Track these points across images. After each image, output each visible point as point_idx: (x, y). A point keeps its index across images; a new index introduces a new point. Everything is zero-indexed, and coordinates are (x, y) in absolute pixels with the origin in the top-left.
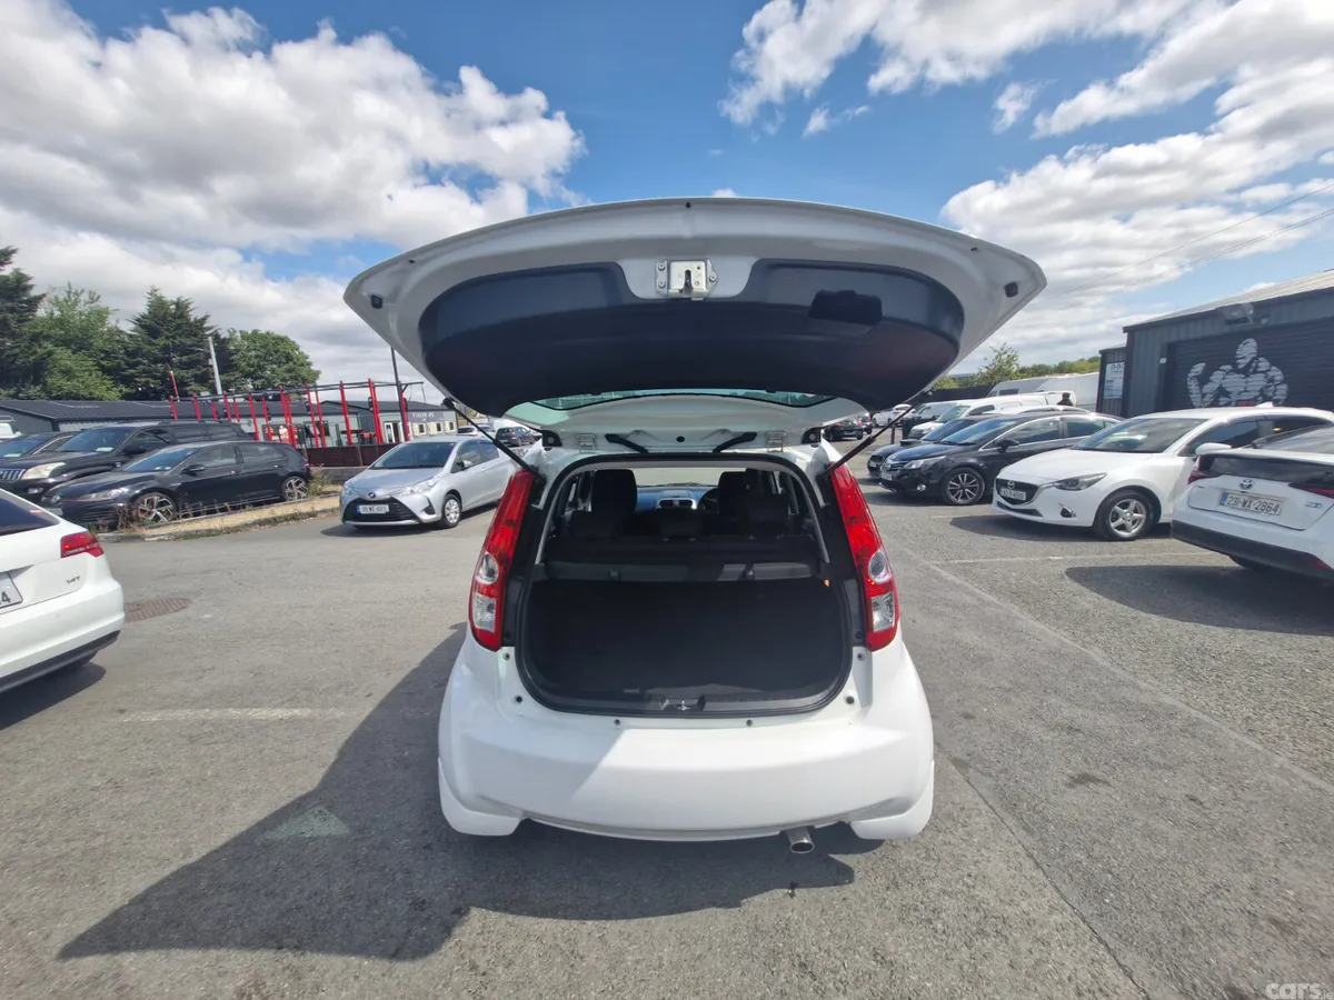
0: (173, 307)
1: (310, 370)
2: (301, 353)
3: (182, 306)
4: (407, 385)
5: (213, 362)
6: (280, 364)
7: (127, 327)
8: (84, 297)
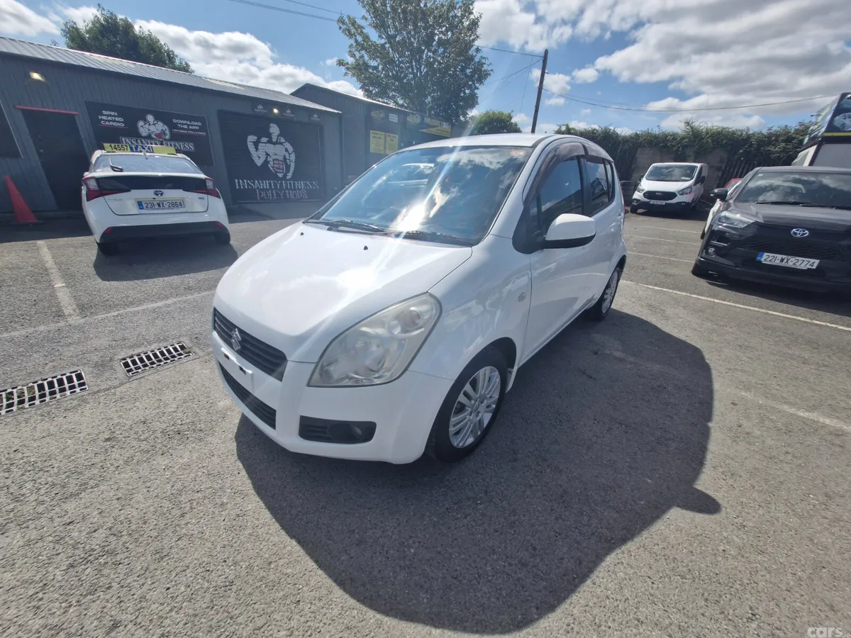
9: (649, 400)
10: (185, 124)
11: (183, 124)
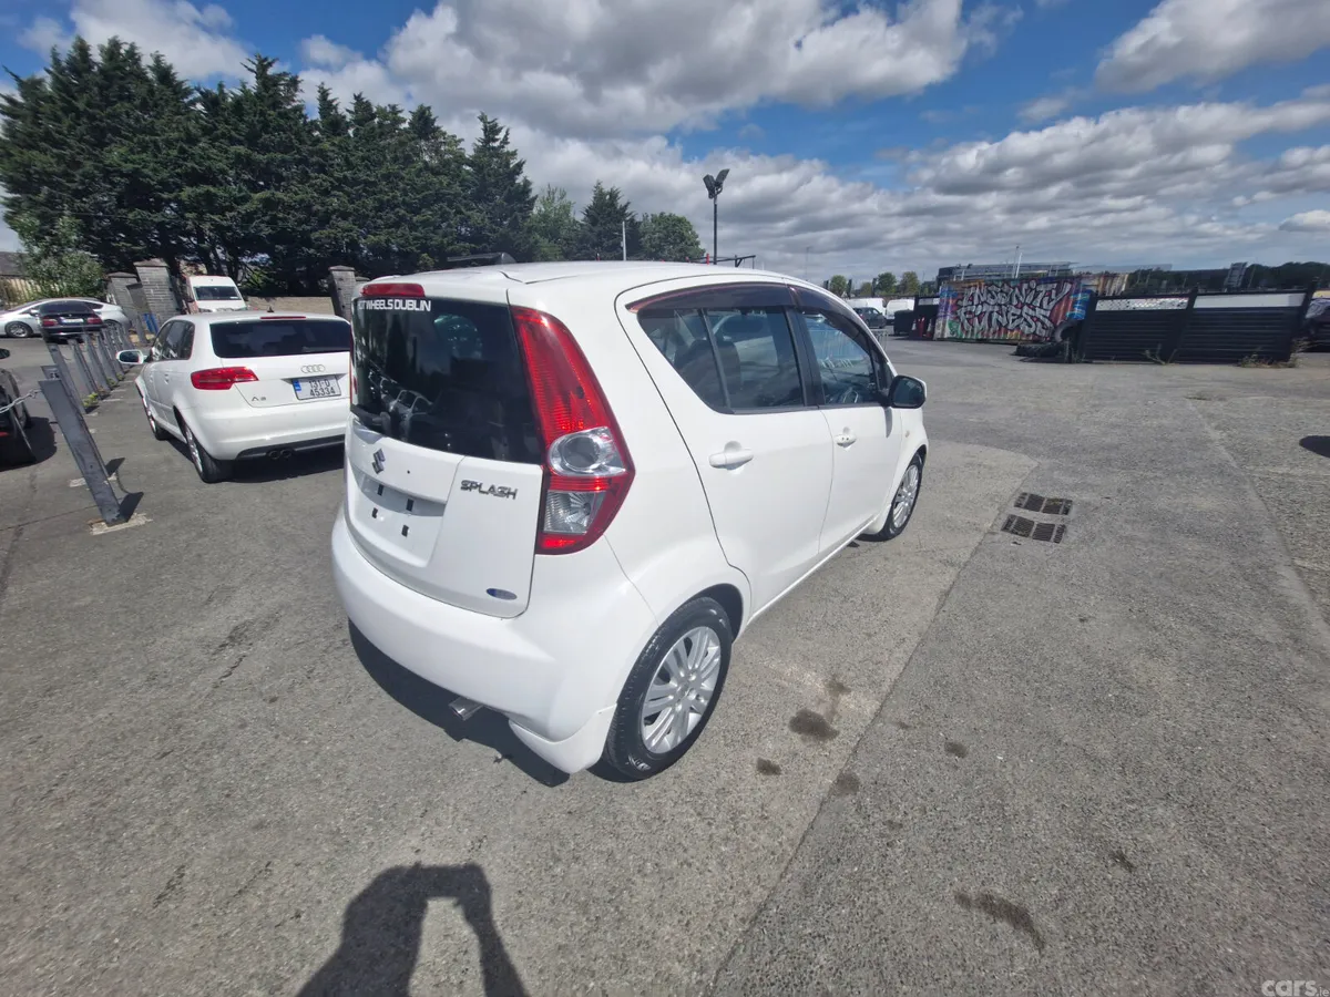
0: (608, 197)
1: (697, 249)
2: (693, 233)
3: (614, 195)
4: (741, 259)
5: (623, 244)
6: (674, 244)
7: (580, 217)
8: (557, 195)
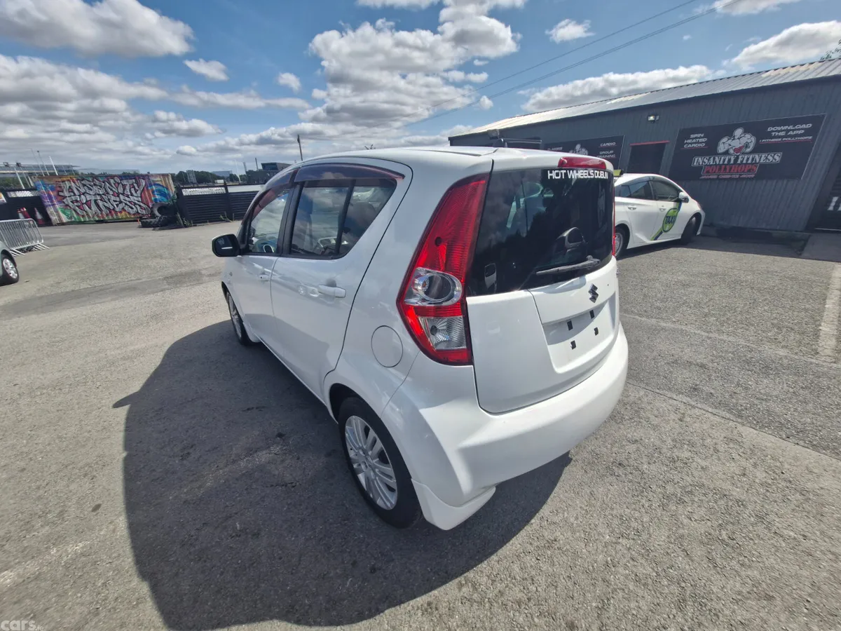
9: (187, 431)
10: (782, 131)
11: (779, 131)
